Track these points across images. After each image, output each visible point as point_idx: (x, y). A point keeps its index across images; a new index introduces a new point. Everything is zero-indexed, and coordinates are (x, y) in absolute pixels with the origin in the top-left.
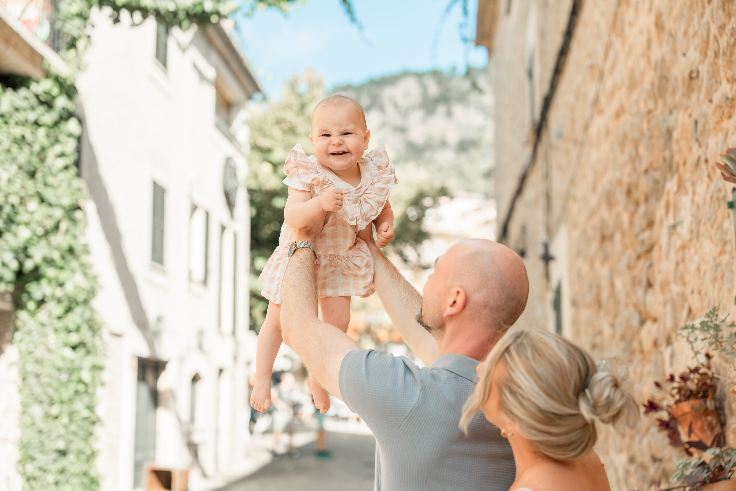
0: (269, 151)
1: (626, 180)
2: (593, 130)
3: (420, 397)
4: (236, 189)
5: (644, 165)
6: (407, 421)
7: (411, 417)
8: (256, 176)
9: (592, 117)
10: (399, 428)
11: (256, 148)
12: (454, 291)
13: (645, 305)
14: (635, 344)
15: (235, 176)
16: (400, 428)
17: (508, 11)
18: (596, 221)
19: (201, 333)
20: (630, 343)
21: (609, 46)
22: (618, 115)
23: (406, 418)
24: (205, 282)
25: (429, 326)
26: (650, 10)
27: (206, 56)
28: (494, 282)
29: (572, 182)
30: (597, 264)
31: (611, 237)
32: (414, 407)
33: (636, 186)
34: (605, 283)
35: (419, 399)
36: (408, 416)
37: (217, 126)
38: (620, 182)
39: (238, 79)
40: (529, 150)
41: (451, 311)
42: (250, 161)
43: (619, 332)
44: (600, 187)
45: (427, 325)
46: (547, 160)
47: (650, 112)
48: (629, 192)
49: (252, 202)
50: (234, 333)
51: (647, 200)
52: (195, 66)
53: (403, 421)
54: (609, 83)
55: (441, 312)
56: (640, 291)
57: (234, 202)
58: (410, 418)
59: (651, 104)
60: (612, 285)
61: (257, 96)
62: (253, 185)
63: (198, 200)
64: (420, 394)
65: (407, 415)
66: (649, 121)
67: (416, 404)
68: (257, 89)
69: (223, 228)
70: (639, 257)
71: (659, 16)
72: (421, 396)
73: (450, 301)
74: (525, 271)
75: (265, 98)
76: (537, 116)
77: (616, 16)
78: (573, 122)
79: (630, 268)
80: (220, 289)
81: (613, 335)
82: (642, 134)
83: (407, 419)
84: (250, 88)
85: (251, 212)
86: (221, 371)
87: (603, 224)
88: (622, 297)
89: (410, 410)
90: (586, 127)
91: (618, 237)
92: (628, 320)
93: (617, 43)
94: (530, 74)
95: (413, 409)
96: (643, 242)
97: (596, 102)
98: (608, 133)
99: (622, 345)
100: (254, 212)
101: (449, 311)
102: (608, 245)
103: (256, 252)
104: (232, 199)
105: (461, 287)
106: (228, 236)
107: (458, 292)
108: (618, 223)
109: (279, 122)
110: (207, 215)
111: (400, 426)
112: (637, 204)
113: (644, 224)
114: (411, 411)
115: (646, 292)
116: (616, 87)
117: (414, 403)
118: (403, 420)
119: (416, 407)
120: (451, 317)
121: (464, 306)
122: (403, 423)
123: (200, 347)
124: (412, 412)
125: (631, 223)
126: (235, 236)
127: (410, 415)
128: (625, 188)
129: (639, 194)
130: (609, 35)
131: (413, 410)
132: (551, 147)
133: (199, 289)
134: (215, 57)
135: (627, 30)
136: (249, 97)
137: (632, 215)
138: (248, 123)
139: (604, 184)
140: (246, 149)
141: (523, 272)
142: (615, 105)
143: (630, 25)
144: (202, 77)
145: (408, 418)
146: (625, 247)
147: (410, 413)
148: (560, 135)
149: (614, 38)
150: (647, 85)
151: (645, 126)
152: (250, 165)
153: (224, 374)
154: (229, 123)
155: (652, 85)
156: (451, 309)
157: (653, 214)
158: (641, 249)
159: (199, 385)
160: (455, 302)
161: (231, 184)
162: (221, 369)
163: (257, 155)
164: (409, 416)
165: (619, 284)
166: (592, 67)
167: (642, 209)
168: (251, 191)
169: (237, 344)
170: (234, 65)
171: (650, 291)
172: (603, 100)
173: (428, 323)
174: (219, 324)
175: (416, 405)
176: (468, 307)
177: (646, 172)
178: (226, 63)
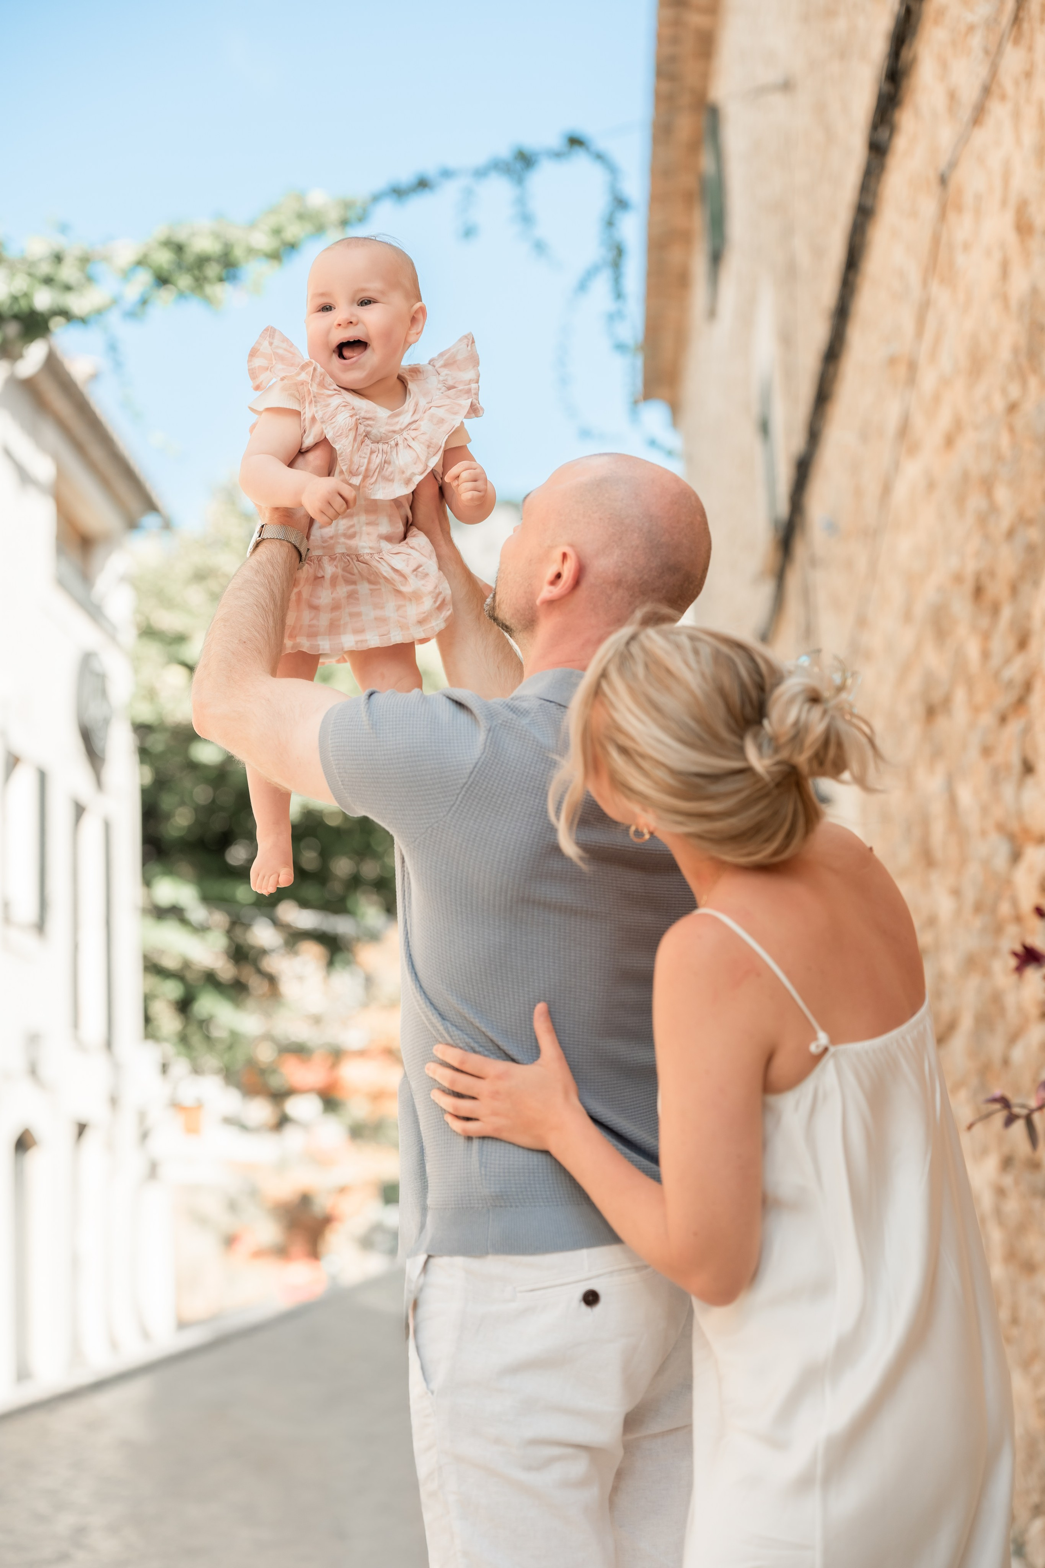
0: (180, 639)
1: (971, 567)
2: (901, 492)
3: (488, 744)
4: (107, 722)
5: (1005, 522)
6: (466, 792)
7: (472, 783)
8: (151, 694)
9: (897, 466)
10: (450, 810)
11: (149, 632)
12: (557, 555)
13: (1020, 815)
14: (1005, 908)
15: (103, 693)
16: (454, 809)
17: (712, 313)
18: (914, 683)
19: (33, 1039)
20: (994, 910)
21: (924, 308)
22: (949, 441)
23: (462, 788)
24: (40, 926)
25: (508, 623)
26: (1004, 203)
27: (33, 433)
28: (636, 535)
29: (862, 622)
30: (921, 774)
31: (947, 701)
32: (477, 763)
33: (992, 574)
34: (938, 808)
35: (485, 748)
36: (466, 783)
37: (61, 583)
38: (958, 578)
39: (105, 483)
40: (767, 589)
41: (551, 592)
42: (136, 662)
43: (970, 895)
44: (920, 609)
45: (504, 622)
46: (806, 594)
47: (1012, 408)
48: (978, 592)
49: (144, 754)
50: (109, 1044)
51: (1014, 590)
52: (8, 453)
53: (458, 794)
54: (928, 380)
55: (531, 595)
56: (1008, 790)
57: (103, 751)
58: (470, 786)
59: (1014, 391)
60: (952, 801)
61: (150, 521)
62: (146, 714)
63: (21, 744)
64: (487, 739)
65: (464, 781)
66: (1011, 429)
67: (480, 758)
68: (150, 506)
69: (79, 810)
70: (1003, 719)
71: (1022, 209)
72: (489, 741)
73: (550, 573)
74: (703, 515)
75: (167, 525)
76: (783, 508)
77: (936, 240)
78: (858, 493)
79: (987, 751)
80: (76, 947)
81: (958, 912)
82: (999, 458)
83: (464, 789)
84: (134, 504)
85: (142, 776)
86: (82, 1128)
87: (929, 680)
88: (972, 820)
89: (468, 771)
90: (886, 490)
91: (960, 696)
92: (986, 863)
93: (941, 296)
94: (764, 428)
95: (475, 767)
96: (1010, 684)
97: (904, 430)
98: (931, 486)
99: (978, 923)
100: (147, 776)
101: (547, 592)
102: (942, 723)
103: (156, 868)
104: (97, 744)
105: (572, 545)
106: (91, 826)
107: (565, 555)
108: (959, 664)
109: (200, 576)
110: (42, 777)
111: (453, 805)
112: (995, 609)
113: (1011, 643)
114: (472, 773)
115: (1020, 784)
116: (945, 382)
117: (477, 757)
118: (458, 791)
119: (480, 763)
120: (551, 603)
121: (577, 582)
122: (457, 798)
123: (33, 1071)
124: (475, 773)
125: (986, 655)
126: (107, 827)
127: (471, 779)
128: (968, 586)
129: (997, 589)
130: (925, 284)
131: (476, 769)
132: (814, 562)
133: (28, 941)
134: (51, 435)
135: (961, 259)
136: (132, 525)
137: (986, 636)
138: (130, 580)
139: (928, 594)
140: (128, 636)
141: (699, 518)
142: (944, 420)
143: (966, 247)
144: (24, 477)
145: (467, 786)
146: (976, 710)
147: (469, 777)
148: (832, 527)
149: (935, 288)
150: (1005, 354)
151: (1005, 441)
152: (136, 670)
153: (89, 1134)
154: (86, 577)
155: (1016, 351)
156: (552, 588)
157: (1028, 616)
158: (1004, 700)
159: (35, 1158)
160: (559, 576)
161: (95, 711)
162: (83, 1121)
163: (153, 651)
164: (469, 783)
165: (966, 796)
166: (892, 361)
167: (1007, 613)
168: (142, 729)
169: (116, 1067)
170: (97, 453)
171: (1030, 781)
172: (918, 421)
173: (506, 618)
174: (76, 1024)
175: (482, 760)
176: (584, 585)
177: (1010, 534)
178: (79, 447)
